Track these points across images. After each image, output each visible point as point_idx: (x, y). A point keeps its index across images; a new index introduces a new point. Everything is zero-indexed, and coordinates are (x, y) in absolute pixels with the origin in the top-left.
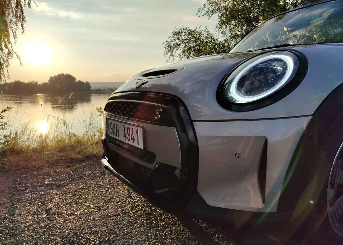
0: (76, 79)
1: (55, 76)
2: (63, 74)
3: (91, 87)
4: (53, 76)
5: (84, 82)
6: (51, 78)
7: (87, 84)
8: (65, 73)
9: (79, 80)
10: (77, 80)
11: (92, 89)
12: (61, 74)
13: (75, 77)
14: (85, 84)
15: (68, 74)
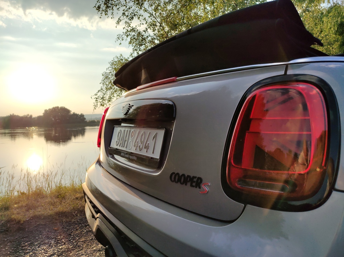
0: (71, 111)
1: (50, 109)
2: (58, 107)
3: (85, 119)
4: (48, 109)
5: (78, 114)
6: (46, 111)
7: (82, 116)
8: (60, 106)
9: (73, 112)
10: (72, 113)
11: (86, 121)
12: (56, 107)
13: (70, 110)
14: (79, 116)
15: (63, 107)
